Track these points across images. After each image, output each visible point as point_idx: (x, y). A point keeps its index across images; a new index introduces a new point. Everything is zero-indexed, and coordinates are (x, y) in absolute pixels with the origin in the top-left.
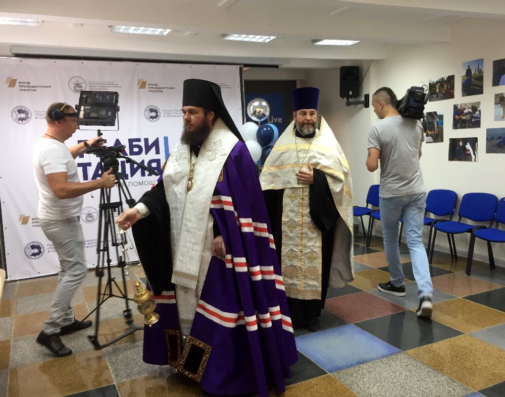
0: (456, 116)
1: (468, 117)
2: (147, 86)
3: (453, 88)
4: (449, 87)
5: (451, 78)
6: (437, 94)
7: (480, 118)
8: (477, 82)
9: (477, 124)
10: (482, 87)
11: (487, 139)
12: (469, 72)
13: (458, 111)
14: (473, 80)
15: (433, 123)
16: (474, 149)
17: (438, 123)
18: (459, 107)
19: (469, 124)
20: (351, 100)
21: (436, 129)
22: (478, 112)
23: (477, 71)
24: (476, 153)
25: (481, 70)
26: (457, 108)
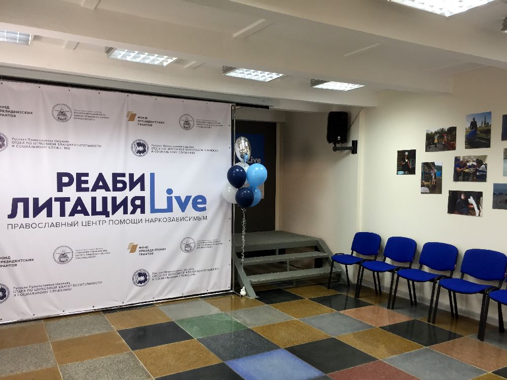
0: (458, 168)
1: (472, 170)
2: (136, 119)
3: (454, 139)
4: (449, 138)
5: (452, 130)
6: (435, 144)
7: (486, 172)
8: (484, 136)
9: (482, 178)
10: (489, 140)
11: (494, 194)
12: (474, 124)
13: (459, 163)
14: (478, 132)
15: (430, 174)
16: (478, 203)
17: (435, 174)
18: (461, 160)
19: (473, 177)
20: (338, 145)
21: (434, 180)
22: (483, 166)
23: (483, 124)
24: (480, 207)
25: (488, 123)
26: (459, 160)
